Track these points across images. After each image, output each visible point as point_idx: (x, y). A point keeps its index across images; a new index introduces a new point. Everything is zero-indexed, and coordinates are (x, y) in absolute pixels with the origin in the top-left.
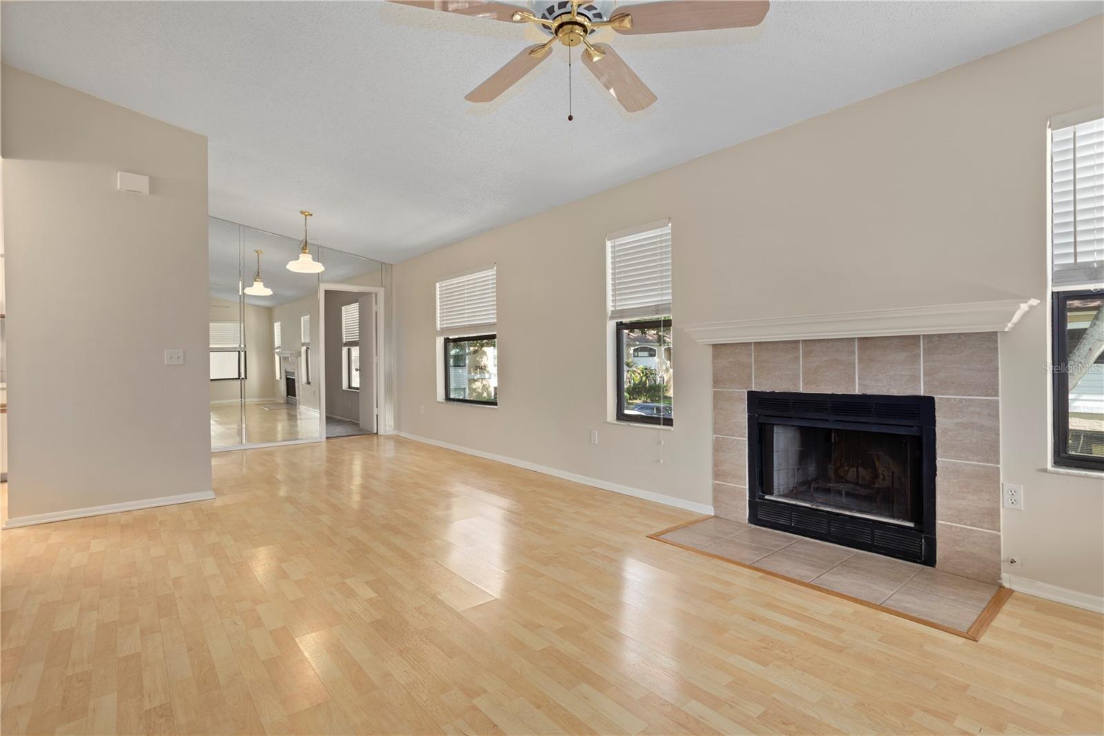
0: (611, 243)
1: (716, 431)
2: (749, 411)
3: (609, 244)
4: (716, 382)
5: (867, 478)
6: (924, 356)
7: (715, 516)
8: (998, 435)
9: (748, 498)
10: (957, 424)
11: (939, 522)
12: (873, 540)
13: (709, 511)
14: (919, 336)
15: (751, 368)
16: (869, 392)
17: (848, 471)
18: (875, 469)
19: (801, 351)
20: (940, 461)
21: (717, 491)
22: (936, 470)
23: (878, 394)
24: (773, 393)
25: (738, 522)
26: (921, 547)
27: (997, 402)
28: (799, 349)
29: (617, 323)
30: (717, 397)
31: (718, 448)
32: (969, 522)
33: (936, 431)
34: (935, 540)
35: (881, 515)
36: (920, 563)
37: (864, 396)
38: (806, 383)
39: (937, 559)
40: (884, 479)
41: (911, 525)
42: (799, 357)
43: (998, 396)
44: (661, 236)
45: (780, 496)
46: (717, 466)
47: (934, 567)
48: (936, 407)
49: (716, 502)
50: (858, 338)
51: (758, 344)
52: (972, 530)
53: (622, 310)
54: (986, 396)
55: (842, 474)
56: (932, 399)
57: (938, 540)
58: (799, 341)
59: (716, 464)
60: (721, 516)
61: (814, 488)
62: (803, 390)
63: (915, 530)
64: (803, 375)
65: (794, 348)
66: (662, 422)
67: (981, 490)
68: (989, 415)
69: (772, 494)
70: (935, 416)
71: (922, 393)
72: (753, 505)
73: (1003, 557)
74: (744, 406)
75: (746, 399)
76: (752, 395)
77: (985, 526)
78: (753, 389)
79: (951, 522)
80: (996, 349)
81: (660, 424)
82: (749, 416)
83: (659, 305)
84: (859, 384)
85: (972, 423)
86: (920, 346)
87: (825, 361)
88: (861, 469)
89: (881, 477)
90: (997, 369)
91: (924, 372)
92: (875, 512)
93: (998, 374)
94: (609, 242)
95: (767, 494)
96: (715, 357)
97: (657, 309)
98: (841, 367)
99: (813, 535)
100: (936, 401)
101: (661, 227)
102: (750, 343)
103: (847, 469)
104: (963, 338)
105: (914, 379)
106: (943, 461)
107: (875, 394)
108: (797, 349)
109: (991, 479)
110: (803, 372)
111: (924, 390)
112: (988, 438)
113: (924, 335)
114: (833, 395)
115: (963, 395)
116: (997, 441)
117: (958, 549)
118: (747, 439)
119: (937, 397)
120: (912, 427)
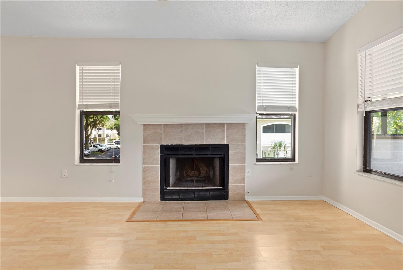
0: (79, 68)
1: (144, 163)
2: (161, 153)
3: (78, 68)
4: (144, 141)
5: (197, 174)
6: (226, 131)
7: (144, 202)
8: (245, 155)
9: (160, 190)
10: (235, 152)
11: (230, 185)
12: (209, 196)
13: (141, 200)
14: (225, 124)
15: (162, 135)
16: (209, 143)
17: (191, 173)
18: (200, 171)
19: (184, 128)
20: (230, 165)
21: (144, 190)
22: (229, 168)
23: (212, 144)
24: (172, 145)
25: (156, 202)
26: (225, 195)
27: (245, 145)
28: (183, 128)
29: (81, 111)
30: (145, 148)
31: (145, 171)
32: (238, 183)
33: (229, 155)
34: (228, 191)
35: (210, 187)
36: (224, 200)
37: (207, 145)
38: (186, 141)
39: (229, 197)
40: (203, 174)
41: (221, 188)
42: (183, 130)
43: (245, 143)
44: (115, 70)
45: (172, 187)
46: (145, 179)
47: (228, 200)
48: (229, 147)
49: (144, 195)
50: (205, 124)
51: (165, 125)
52: (238, 185)
53: (87, 104)
54: (243, 143)
55: (189, 174)
56: (228, 145)
57: (229, 191)
58: (183, 124)
59: (144, 178)
60: (147, 201)
61: (184, 181)
62: (185, 143)
63: (222, 189)
64: (185, 137)
65: (181, 127)
66: (114, 161)
67: (241, 173)
68: (243, 149)
69: (169, 187)
70: (229, 151)
71: (225, 143)
72: (162, 193)
73: (246, 192)
74: (159, 151)
75: (159, 148)
76: (162, 147)
77: (242, 183)
78: (163, 144)
79: (233, 184)
80: (245, 129)
81: (113, 163)
82: (160, 155)
83: (112, 104)
84: (206, 141)
85: (239, 152)
86: (225, 127)
87: (193, 132)
88: (195, 171)
89: (202, 173)
90: (245, 135)
91: (226, 136)
92: (207, 186)
93: (245, 136)
94: (78, 67)
95: (168, 187)
96: (144, 130)
97: (111, 106)
98: (199, 134)
99: (188, 200)
100: (229, 145)
101: (115, 66)
102: (162, 124)
103: (190, 172)
104: (237, 125)
105: (223, 138)
106: (231, 165)
107: (211, 144)
108: (182, 127)
109: (243, 168)
110: (185, 136)
111: (226, 142)
112: (243, 156)
113: (226, 124)
114: (196, 145)
115: (237, 143)
116: (245, 157)
117: (235, 192)
118: (159, 165)
119: (230, 144)
120: (222, 154)
